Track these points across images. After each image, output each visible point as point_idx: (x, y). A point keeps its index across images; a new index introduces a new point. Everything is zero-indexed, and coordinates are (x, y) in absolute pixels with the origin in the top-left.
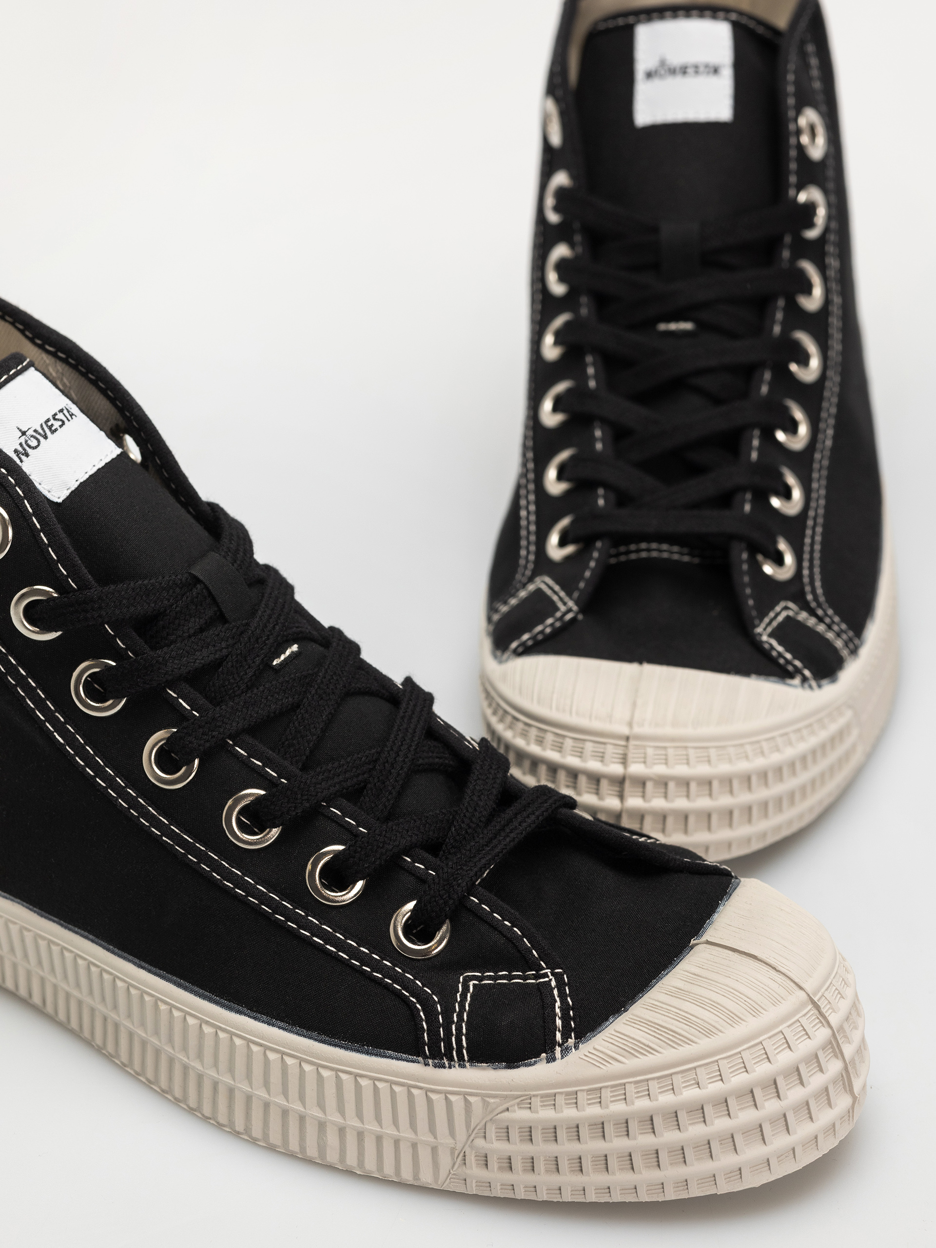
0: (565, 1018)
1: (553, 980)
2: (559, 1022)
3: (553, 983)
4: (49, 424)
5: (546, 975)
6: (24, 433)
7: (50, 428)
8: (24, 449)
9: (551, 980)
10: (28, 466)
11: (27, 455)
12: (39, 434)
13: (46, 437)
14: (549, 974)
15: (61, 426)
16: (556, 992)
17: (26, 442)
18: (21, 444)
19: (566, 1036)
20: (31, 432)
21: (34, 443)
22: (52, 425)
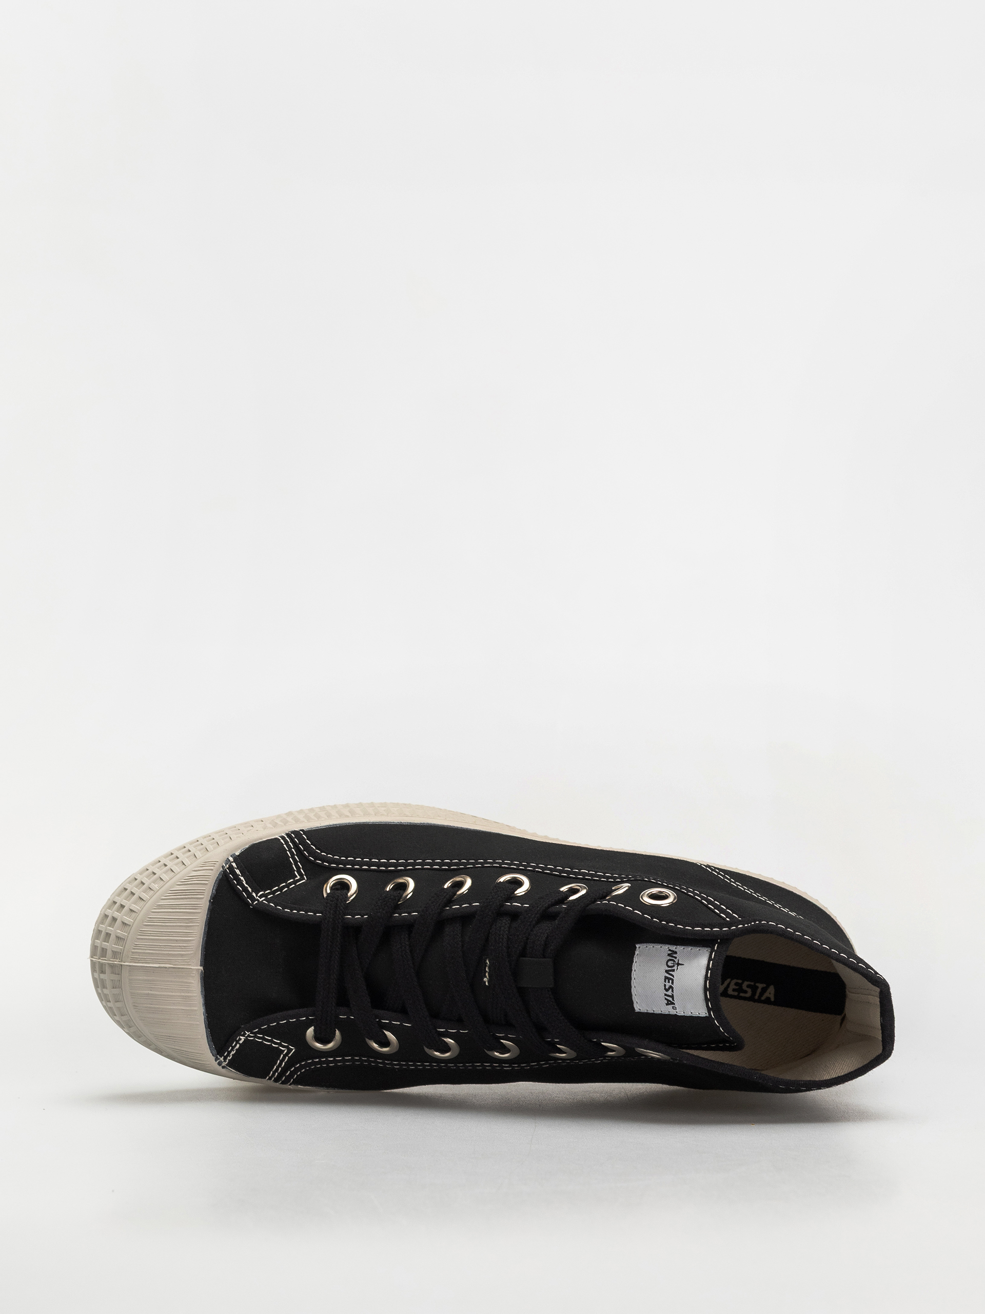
0: (236, 877)
1: (255, 896)
2: (238, 872)
3: (254, 894)
4: (671, 981)
5: (260, 897)
6: (678, 964)
7: (669, 979)
8: (673, 957)
9: (257, 896)
10: (665, 948)
11: (669, 955)
12: (671, 971)
13: (667, 971)
14: (259, 899)
15: (665, 985)
16: (250, 889)
17: (674, 961)
18: (676, 958)
19: (231, 867)
20: (675, 968)
21: (670, 963)
22: (669, 982)
